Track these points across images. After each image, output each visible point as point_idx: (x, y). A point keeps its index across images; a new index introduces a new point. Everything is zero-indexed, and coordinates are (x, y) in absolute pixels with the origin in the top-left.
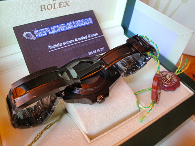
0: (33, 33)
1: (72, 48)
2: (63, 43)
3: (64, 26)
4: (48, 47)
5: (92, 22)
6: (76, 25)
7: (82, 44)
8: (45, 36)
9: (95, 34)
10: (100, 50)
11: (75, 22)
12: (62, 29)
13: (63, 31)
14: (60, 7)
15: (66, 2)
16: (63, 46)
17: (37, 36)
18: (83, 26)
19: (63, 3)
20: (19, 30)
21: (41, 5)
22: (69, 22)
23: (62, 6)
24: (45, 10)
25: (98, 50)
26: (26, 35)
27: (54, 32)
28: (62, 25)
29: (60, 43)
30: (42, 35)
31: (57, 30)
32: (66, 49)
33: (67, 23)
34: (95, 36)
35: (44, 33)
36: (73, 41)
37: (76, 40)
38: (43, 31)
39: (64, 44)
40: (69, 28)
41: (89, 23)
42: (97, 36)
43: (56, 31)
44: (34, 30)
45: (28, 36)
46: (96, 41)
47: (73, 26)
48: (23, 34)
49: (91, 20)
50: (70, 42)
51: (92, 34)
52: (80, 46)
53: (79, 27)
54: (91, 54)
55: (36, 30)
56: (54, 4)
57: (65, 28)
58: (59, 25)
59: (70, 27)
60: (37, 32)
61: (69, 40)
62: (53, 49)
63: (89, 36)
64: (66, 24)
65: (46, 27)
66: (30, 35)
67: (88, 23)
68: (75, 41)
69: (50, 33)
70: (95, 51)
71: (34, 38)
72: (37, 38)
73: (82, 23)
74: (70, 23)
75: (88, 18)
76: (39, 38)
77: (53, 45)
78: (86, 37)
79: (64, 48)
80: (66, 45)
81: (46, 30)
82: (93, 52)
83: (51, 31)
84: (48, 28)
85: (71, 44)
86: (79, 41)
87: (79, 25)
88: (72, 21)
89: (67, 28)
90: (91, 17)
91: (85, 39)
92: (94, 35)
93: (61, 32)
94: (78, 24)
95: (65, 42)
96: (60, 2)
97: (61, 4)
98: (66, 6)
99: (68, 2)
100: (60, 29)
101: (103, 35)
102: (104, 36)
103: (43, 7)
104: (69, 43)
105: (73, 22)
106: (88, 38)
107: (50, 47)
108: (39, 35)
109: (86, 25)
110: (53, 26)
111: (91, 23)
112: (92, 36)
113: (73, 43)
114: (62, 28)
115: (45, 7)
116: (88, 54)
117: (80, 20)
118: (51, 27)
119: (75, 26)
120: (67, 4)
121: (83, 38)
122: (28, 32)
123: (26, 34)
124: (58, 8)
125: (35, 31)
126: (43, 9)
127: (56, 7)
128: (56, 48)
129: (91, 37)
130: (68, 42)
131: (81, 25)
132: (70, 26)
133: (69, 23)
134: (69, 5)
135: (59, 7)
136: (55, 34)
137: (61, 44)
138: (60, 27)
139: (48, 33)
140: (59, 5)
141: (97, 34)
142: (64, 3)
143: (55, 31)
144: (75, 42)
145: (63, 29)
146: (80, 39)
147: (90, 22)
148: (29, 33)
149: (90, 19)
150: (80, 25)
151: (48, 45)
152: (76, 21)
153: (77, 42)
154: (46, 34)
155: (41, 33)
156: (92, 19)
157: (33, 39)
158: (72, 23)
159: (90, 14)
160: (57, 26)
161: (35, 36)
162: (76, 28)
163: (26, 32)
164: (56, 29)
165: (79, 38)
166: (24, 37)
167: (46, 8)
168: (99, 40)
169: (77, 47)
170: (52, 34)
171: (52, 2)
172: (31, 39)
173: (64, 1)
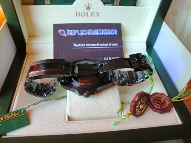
0: (66, 31)
1: (92, 50)
2: (86, 45)
3: (91, 31)
4: (73, 45)
5: (116, 34)
6: (102, 33)
7: (101, 50)
8: (74, 36)
9: (116, 44)
10: (115, 58)
11: (102, 30)
12: (89, 34)
13: (89, 36)
14: (92, 16)
15: (97, 13)
16: (85, 47)
17: (68, 34)
18: (107, 35)
19: (94, 14)
20: (57, 27)
21: (76, 12)
22: (97, 29)
23: (94, 15)
24: (80, 16)
25: (113, 58)
26: (60, 32)
27: (82, 34)
28: (90, 30)
29: (83, 44)
30: (72, 34)
31: (85, 33)
32: (86, 50)
33: (95, 30)
34: (115, 46)
35: (74, 34)
36: (95, 45)
38: (74, 31)
40: (95, 34)
41: (113, 33)
42: (117, 46)
44: (67, 29)
45: (62, 32)
46: (114, 50)
47: (99, 33)
48: (59, 30)
49: (116, 32)
50: (92, 45)
51: (113, 43)
52: (99, 50)
53: (104, 35)
54: (106, 59)
55: (69, 29)
56: (87, 13)
58: (87, 29)
59: (96, 34)
60: (69, 32)
61: (92, 44)
62: (77, 47)
63: (110, 44)
64: (93, 30)
65: (77, 29)
66: (63, 32)
67: (112, 33)
69: (78, 34)
70: (111, 58)
71: (66, 36)
72: (67, 36)
73: (107, 32)
74: (98, 30)
75: (114, 29)
76: (69, 36)
77: (77, 44)
78: (107, 45)
79: (85, 49)
80: (87, 47)
81: (76, 31)
82: (108, 58)
83: (80, 33)
84: (78, 30)
85: (92, 47)
86: (99, 46)
87: (104, 33)
88: (100, 29)
89: (93, 34)
90: (117, 29)
91: (105, 46)
93: (88, 35)
94: (104, 32)
95: (88, 44)
96: (92, 12)
97: (93, 13)
98: (97, 16)
99: (99, 13)
100: (88, 33)
101: (122, 46)
102: (123, 48)
103: (78, 13)
105: (100, 30)
106: (108, 46)
107: (75, 45)
108: (70, 34)
109: (111, 35)
110: (82, 29)
111: (115, 34)
112: (113, 45)
113: (94, 46)
114: (90, 32)
115: (79, 13)
116: (104, 59)
117: (107, 29)
118: (81, 30)
119: (101, 34)
120: (98, 14)
121: (104, 45)
122: (62, 29)
123: (61, 31)
124: (90, 17)
125: (68, 30)
126: (78, 15)
127: (88, 15)
128: (79, 47)
129: (111, 46)
130: (90, 45)
131: (106, 33)
132: (96, 33)
133: (96, 30)
134: (100, 15)
135: (91, 15)
136: (82, 36)
137: (84, 45)
138: (88, 31)
139: (77, 34)
140: (91, 14)
141: (117, 44)
142: (96, 13)
143: (83, 34)
144: (96, 46)
145: (90, 34)
146: (101, 45)
147: (114, 33)
148: (63, 30)
149: (116, 30)
151: (74, 43)
152: (103, 30)
154: (75, 34)
155: (71, 33)
156: (117, 31)
158: (99, 31)
159: (118, 27)
160: (86, 30)
161: (67, 34)
162: (100, 36)
164: (84, 32)
165: (101, 44)
166: (59, 33)
167: (80, 15)
168: (118, 50)
169: (96, 51)
170: (80, 36)
171: (86, 11)
172: (63, 35)
173: (96, 12)
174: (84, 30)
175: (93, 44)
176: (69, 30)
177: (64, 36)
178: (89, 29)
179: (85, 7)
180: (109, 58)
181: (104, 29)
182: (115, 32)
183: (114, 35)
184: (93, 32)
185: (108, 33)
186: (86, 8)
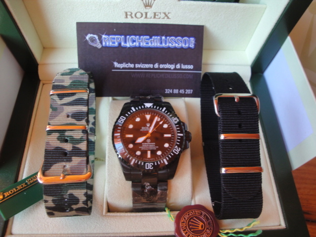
0: (100, 38)
1: (145, 75)
2: (136, 65)
3: (147, 39)
4: (113, 64)
5: (192, 46)
6: (166, 44)
7: (162, 75)
8: (115, 47)
9: (189, 66)
10: (185, 91)
11: (166, 38)
12: (141, 44)
13: (143, 48)
14: (155, 17)
15: (165, 13)
16: (135, 68)
17: (104, 44)
18: (175, 48)
19: (159, 14)
20: (83, 28)
21: (126, 11)
22: (157, 35)
23: (159, 17)
24: (132, 17)
25: (182, 91)
26: (89, 38)
27: (129, 44)
28: (145, 37)
29: (131, 63)
30: (111, 44)
31: (135, 43)
32: (136, 74)
33: (153, 37)
34: (187, 70)
35: (114, 43)
36: (151, 66)
37: (156, 66)
38: (114, 39)
39: (137, 67)
40: (153, 44)
41: (187, 45)
42: (190, 70)
43: (133, 44)
44: (103, 34)
45: (93, 40)
46: (185, 76)
47: (161, 43)
48: (86, 35)
49: (193, 42)
50: (147, 66)
51: (184, 64)
52: (159, 76)
53: (169, 48)
54: (168, 92)
55: (106, 35)
56: (146, 14)
57: (147, 43)
58: (140, 35)
59: (156, 44)
60: (106, 39)
61: (146, 63)
62: (119, 69)
63: (178, 66)
64: (151, 37)
65: (121, 35)
66: (95, 40)
67: (185, 44)
68: (154, 66)
69: (123, 44)
71: (99, 46)
72: (103, 47)
73: (176, 43)
74: (159, 37)
75: (189, 37)
76: (106, 47)
77: (121, 63)
78: (172, 67)
79: (134, 72)
80: (138, 69)
81: (118, 39)
82: (173, 91)
83: (125, 42)
84: (123, 36)
85: (146, 69)
86: (159, 69)
87: (170, 45)
88: (163, 36)
89: (150, 45)
90: (195, 37)
91: (170, 69)
92: (186, 67)
93: (140, 47)
94: (170, 43)
95: (139, 64)
96: (155, 12)
97: (157, 14)
99: (169, 13)
100: (140, 43)
101: (200, 70)
102: (201, 73)
103: (129, 14)
104: (144, 67)
105: (163, 38)
106: (175, 69)
107: (116, 64)
108: (107, 44)
109: (182, 48)
110: (130, 35)
111: (190, 46)
112: (183, 67)
113: (150, 69)
114: (143, 42)
115: (132, 14)
116: (165, 91)
117: (176, 36)
118: (128, 37)
119: (164, 45)
120: (166, 16)
121: (167, 66)
122: (94, 34)
123: (91, 37)
124: (152, 19)
125: (104, 36)
126: (128, 16)
128: (123, 68)
129: (181, 69)
130: (143, 65)
131: (174, 45)
132: (155, 42)
133: (156, 37)
135: (153, 17)
136: (129, 48)
137: (132, 66)
138: (140, 39)
139: (120, 44)
140: (153, 15)
142: (162, 14)
143: (131, 44)
144: (154, 69)
145: (143, 44)
146: (162, 66)
147: (189, 44)
148: (95, 36)
149: (192, 39)
150: (172, 44)
151: (114, 61)
152: (168, 38)
153: (156, 69)
154: (116, 44)
155: (110, 41)
156: (196, 41)
157: (97, 46)
158: (161, 39)
159: (197, 32)
160: (138, 37)
161: (101, 43)
162: (163, 48)
163: (91, 34)
164: (134, 41)
165: (162, 64)
166: (86, 40)
167: (133, 15)
168: (191, 77)
169: (153, 77)
170: (125, 48)
171: (143, 10)
172: (95, 45)
173: (162, 11)
174: (133, 37)
175: (148, 64)
176: (106, 37)
177: (96, 48)
178: (143, 35)
179: (142, 3)
180: (175, 90)
181: (170, 36)
182: (191, 43)
183: (189, 48)
184: (149, 41)
185: (177, 45)
186: (143, 5)
